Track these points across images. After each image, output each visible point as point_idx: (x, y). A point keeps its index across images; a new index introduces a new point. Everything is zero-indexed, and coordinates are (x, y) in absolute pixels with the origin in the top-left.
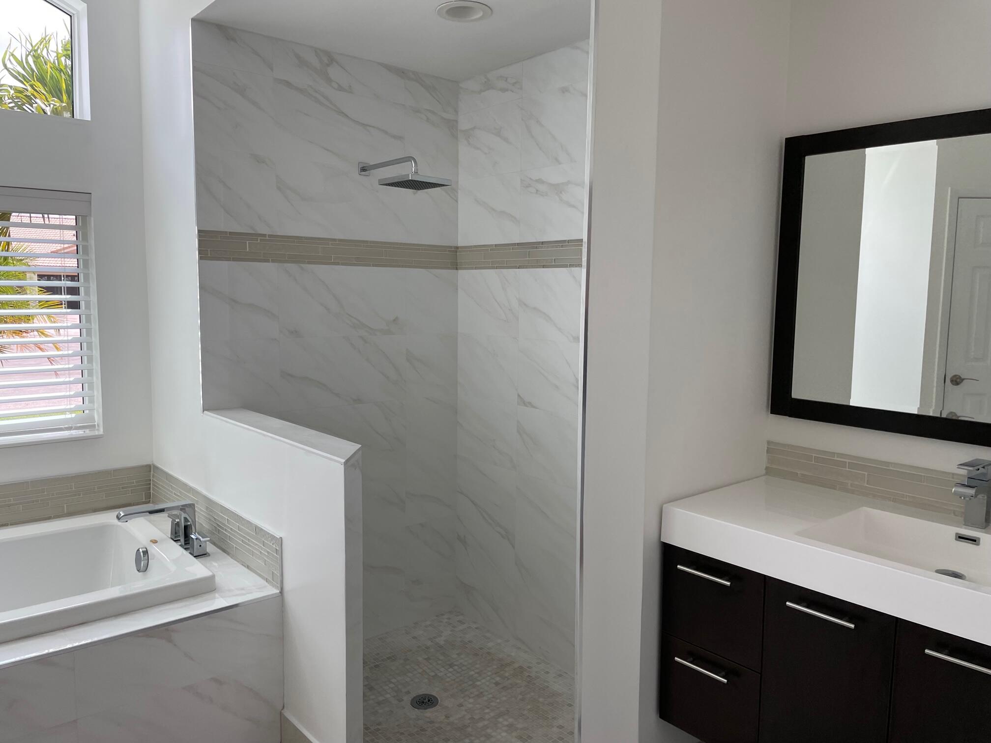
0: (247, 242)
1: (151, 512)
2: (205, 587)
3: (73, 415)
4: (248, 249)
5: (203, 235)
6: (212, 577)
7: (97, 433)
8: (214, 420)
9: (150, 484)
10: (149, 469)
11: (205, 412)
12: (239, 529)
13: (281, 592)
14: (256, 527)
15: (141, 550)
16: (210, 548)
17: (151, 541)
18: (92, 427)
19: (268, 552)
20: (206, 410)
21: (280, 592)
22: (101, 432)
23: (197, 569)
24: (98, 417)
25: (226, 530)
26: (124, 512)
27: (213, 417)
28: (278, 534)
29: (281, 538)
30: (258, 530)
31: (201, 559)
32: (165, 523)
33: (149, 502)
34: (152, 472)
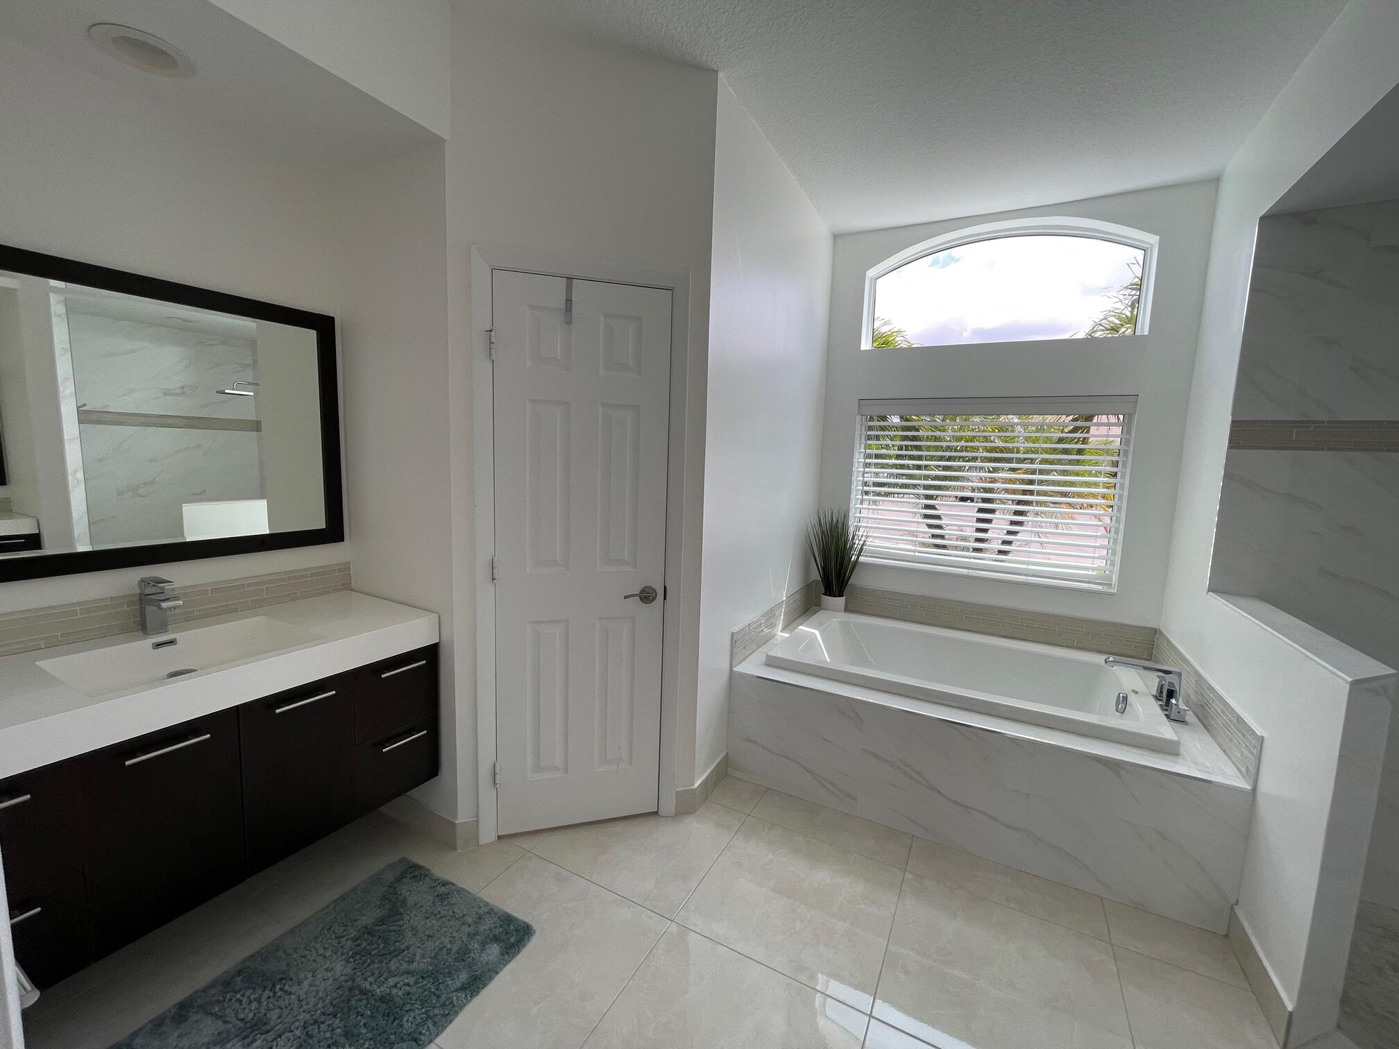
0: (1295, 430)
1: (1146, 668)
2: (1169, 749)
3: (1095, 573)
4: (1294, 437)
5: (1236, 425)
6: (1178, 743)
7: (1112, 591)
8: (1218, 603)
9: (1153, 645)
10: (1155, 632)
11: (1210, 593)
12: (1222, 711)
13: (1254, 789)
14: (1238, 717)
15: (1121, 695)
16: (1190, 717)
17: (1132, 691)
18: (1109, 585)
19: (1246, 745)
20: (1212, 592)
21: (1252, 790)
22: (1115, 591)
23: (1167, 731)
24: (1115, 579)
25: (1210, 709)
26: (1114, 658)
27: (1216, 599)
28: (1259, 731)
29: (1263, 737)
30: (1240, 720)
31: (1173, 724)
32: (1153, 681)
33: (1150, 660)
34: (1157, 636)
